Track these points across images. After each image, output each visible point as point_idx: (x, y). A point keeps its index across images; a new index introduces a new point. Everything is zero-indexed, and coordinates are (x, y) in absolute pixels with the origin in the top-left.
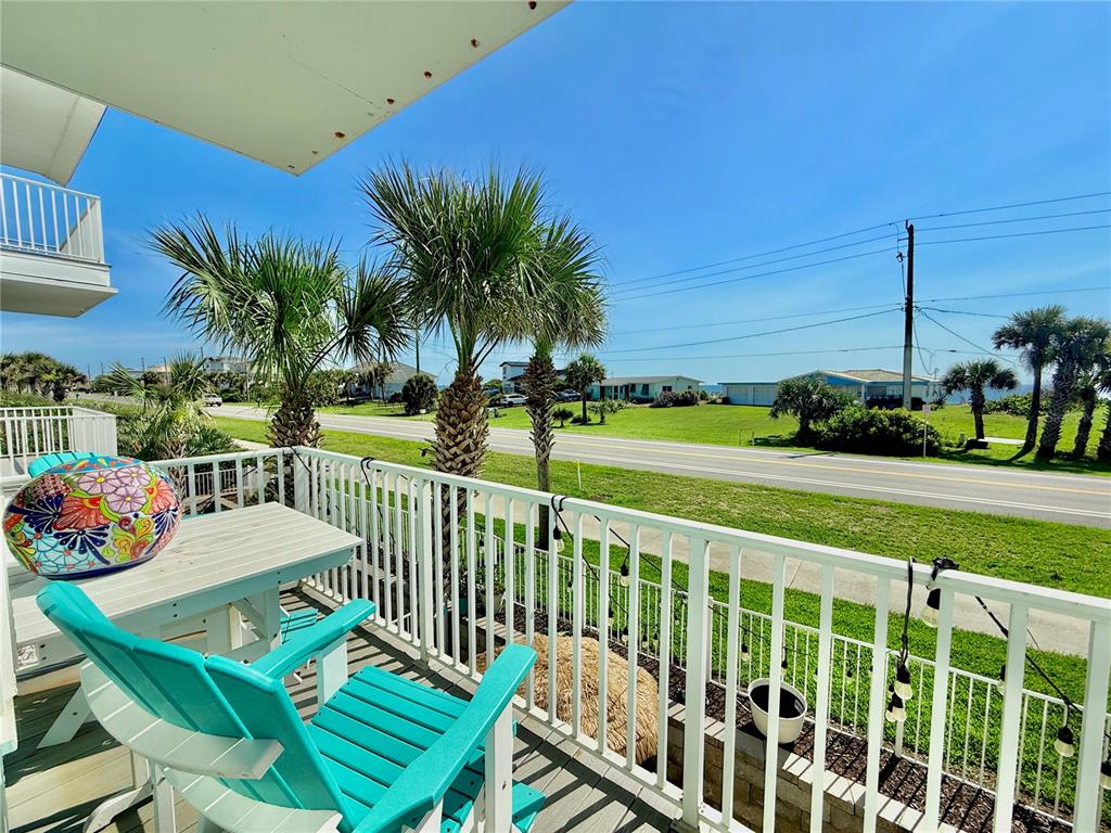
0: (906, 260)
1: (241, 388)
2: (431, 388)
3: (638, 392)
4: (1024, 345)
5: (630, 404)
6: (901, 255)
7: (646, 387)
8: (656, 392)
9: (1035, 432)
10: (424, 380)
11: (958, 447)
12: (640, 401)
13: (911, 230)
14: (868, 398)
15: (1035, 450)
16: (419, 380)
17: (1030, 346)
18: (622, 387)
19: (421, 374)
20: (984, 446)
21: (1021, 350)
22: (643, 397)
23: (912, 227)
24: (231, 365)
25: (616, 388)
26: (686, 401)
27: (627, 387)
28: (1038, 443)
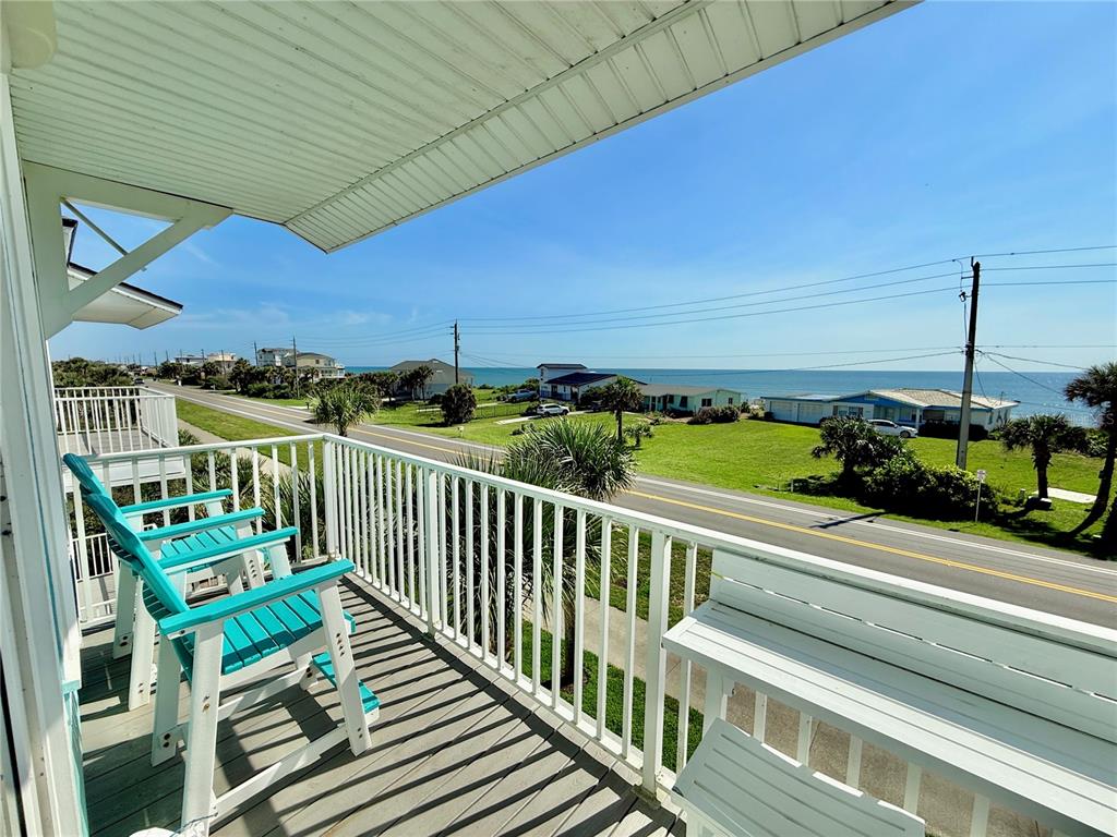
0: (969, 300)
1: (292, 384)
2: (469, 398)
3: (677, 404)
4: (1099, 403)
5: (667, 419)
6: (963, 294)
7: (684, 400)
8: (695, 405)
9: (1108, 493)
10: (463, 391)
11: (1017, 506)
12: (678, 414)
13: (976, 268)
14: (924, 422)
15: (1105, 516)
16: (458, 391)
17: (1106, 404)
18: (659, 398)
19: (459, 384)
20: (1046, 507)
21: (1095, 409)
22: (682, 409)
23: (978, 264)
24: (283, 358)
25: (654, 398)
26: (727, 417)
27: (665, 397)
28: (1109, 508)
